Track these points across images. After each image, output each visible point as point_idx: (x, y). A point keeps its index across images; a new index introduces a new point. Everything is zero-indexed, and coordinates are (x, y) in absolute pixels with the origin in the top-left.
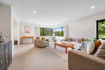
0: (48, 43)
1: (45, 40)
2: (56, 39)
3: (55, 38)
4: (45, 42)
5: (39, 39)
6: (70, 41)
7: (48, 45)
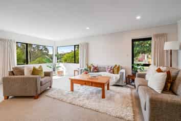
0: (51, 82)
1: (43, 75)
2: (61, 69)
3: (59, 67)
4: (42, 80)
5: (23, 74)
6: (95, 70)
7: (50, 87)
